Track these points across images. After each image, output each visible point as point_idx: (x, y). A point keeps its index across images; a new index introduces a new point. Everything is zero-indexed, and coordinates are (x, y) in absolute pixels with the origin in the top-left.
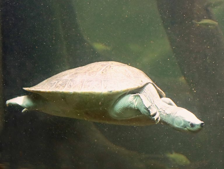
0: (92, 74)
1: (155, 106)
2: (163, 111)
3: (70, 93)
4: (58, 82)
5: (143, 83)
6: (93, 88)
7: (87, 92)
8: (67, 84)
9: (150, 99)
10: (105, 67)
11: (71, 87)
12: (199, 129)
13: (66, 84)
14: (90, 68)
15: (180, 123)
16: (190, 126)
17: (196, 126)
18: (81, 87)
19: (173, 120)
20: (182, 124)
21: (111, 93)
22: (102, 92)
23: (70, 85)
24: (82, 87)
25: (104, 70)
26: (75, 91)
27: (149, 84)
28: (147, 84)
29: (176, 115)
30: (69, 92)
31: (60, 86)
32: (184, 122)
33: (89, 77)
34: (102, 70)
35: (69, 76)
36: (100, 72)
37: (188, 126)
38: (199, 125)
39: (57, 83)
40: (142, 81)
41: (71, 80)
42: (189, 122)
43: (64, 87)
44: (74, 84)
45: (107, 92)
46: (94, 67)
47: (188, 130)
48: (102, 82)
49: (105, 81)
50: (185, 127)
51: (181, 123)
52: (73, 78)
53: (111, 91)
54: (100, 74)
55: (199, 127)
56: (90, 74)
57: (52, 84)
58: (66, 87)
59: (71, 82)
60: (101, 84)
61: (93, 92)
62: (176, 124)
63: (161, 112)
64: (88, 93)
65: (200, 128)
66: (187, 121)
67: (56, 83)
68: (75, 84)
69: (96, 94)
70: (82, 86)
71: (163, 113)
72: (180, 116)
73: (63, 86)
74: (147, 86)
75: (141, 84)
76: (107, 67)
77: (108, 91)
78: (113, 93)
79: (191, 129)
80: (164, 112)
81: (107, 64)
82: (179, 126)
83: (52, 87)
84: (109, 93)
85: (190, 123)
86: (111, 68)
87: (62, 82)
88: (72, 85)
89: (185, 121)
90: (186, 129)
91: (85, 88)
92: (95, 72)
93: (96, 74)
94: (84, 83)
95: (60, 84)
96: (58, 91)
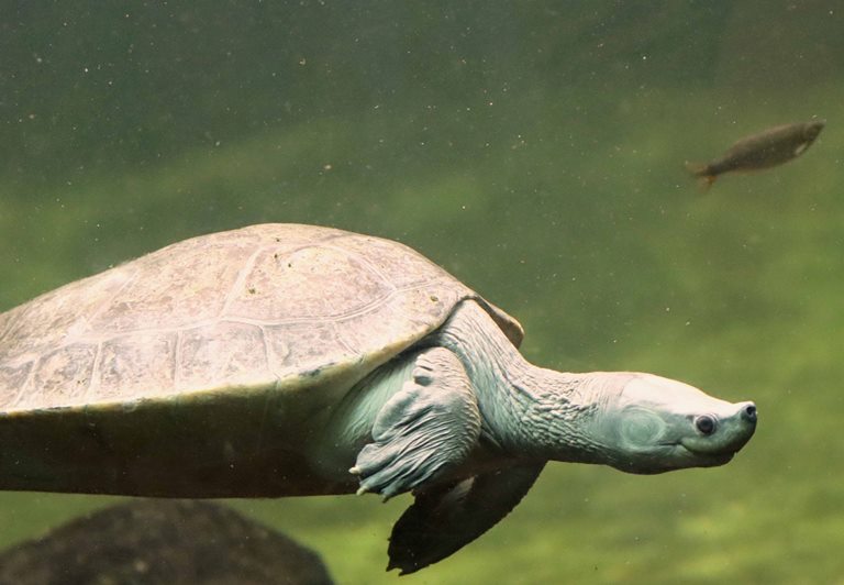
0: (202, 302)
1: (512, 390)
2: (557, 405)
3: (127, 408)
4: (44, 360)
5: (442, 304)
6: (230, 367)
7: (204, 395)
8: (96, 365)
9: (489, 365)
10: (252, 259)
11: (119, 378)
12: (739, 434)
13: (90, 369)
14: (180, 271)
15: (649, 432)
16: (698, 433)
17: (726, 424)
18: (168, 373)
19: (613, 427)
20: (661, 434)
21: (317, 380)
22: (276, 383)
23: (113, 372)
24: (173, 372)
25: (251, 276)
26: (147, 397)
27: (466, 302)
28: (459, 304)
29: (622, 403)
30: (119, 405)
31: (61, 378)
32: (667, 422)
33: (194, 323)
34: (242, 279)
35: (90, 327)
36: (239, 288)
37: (691, 435)
38: (739, 417)
39: (40, 369)
40: (434, 299)
41: (107, 345)
42: (691, 418)
43: (86, 381)
44: (131, 365)
45: (300, 378)
46: (194, 267)
47: (690, 454)
48: (266, 338)
49: (275, 327)
50: (679, 443)
51: (652, 430)
52: (116, 335)
53: (317, 371)
54: (243, 298)
55: (738, 427)
56: (194, 305)
57: (14, 371)
58: (95, 379)
59: (114, 356)
60: (264, 348)
61: (235, 390)
62: (633, 439)
63: (548, 410)
64: (209, 398)
65: (744, 429)
66: (682, 416)
67: (34, 368)
68: (137, 361)
69: (247, 396)
70: (174, 366)
71: (557, 413)
72: (645, 402)
73: (77, 378)
74: (460, 314)
75: (437, 315)
76: (260, 260)
77: (304, 375)
78: (326, 377)
79: (706, 443)
80: (566, 405)
81: (257, 247)
82: (644, 444)
83: (23, 388)
84: (309, 381)
85: (696, 419)
86: (284, 264)
87: (66, 361)
88: (124, 370)
89: (668, 417)
90: (680, 448)
91: (188, 374)
92: (213, 294)
93: (224, 303)
94: (178, 351)
95: (57, 372)
96: (62, 406)
